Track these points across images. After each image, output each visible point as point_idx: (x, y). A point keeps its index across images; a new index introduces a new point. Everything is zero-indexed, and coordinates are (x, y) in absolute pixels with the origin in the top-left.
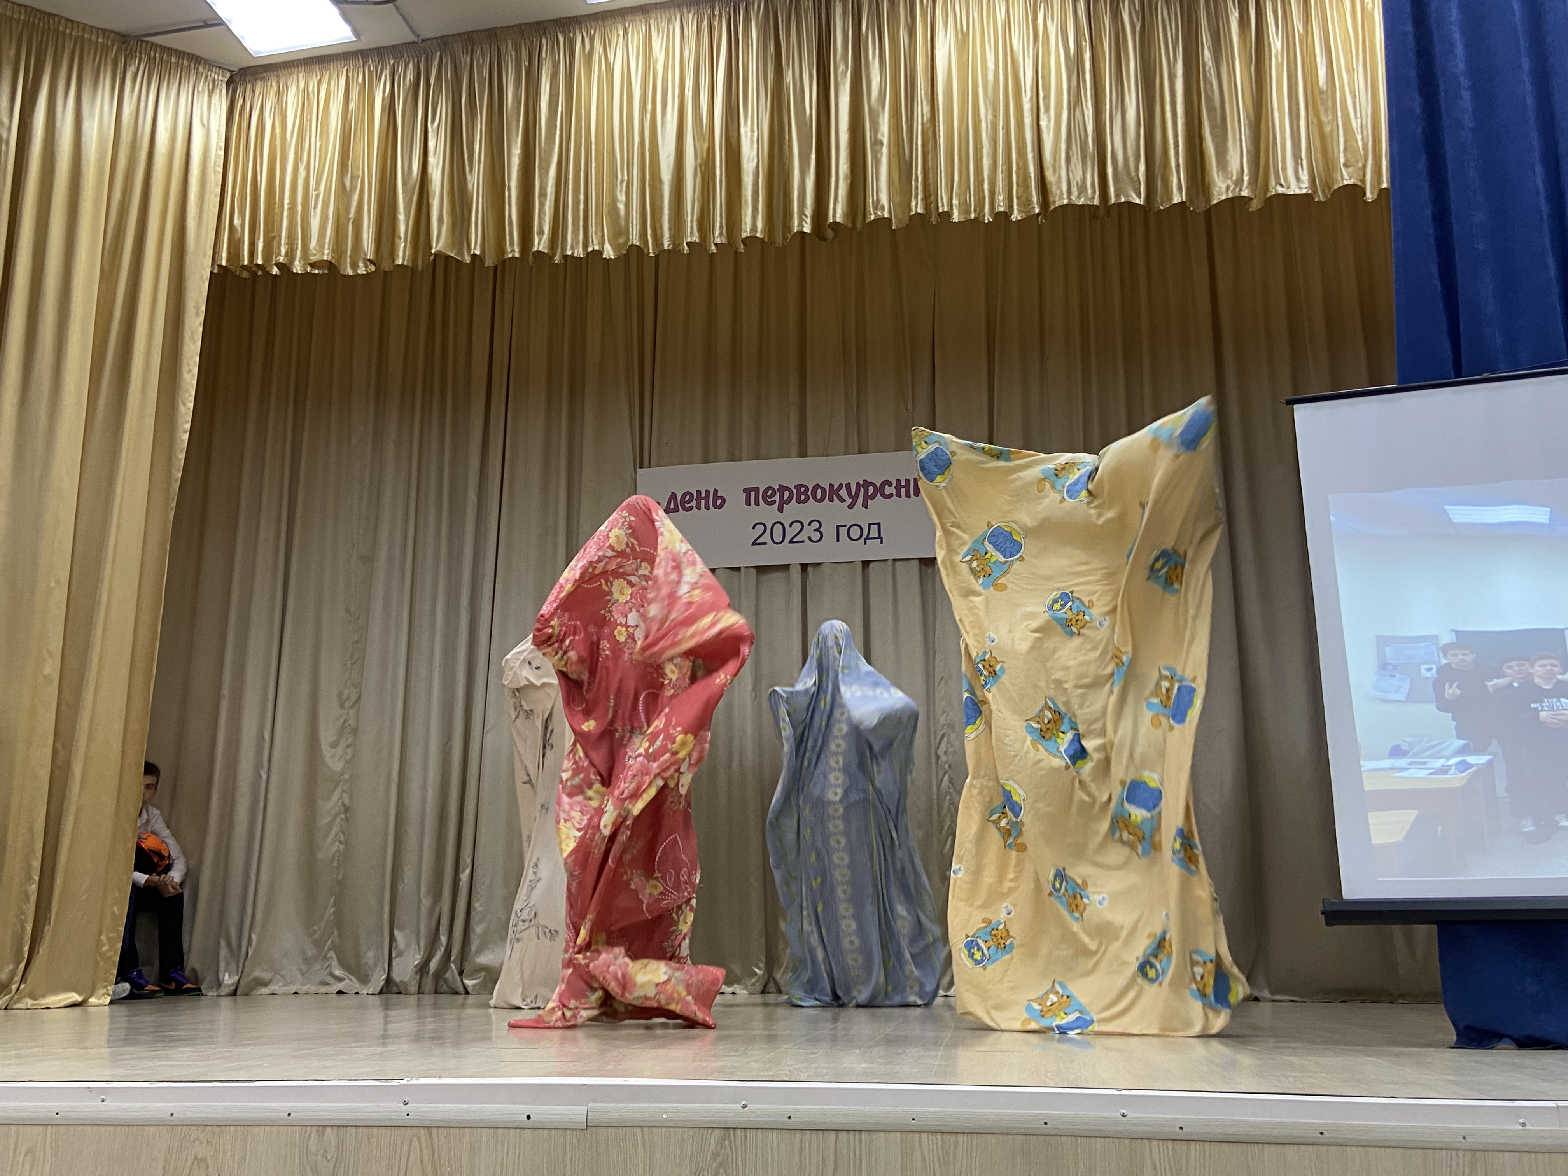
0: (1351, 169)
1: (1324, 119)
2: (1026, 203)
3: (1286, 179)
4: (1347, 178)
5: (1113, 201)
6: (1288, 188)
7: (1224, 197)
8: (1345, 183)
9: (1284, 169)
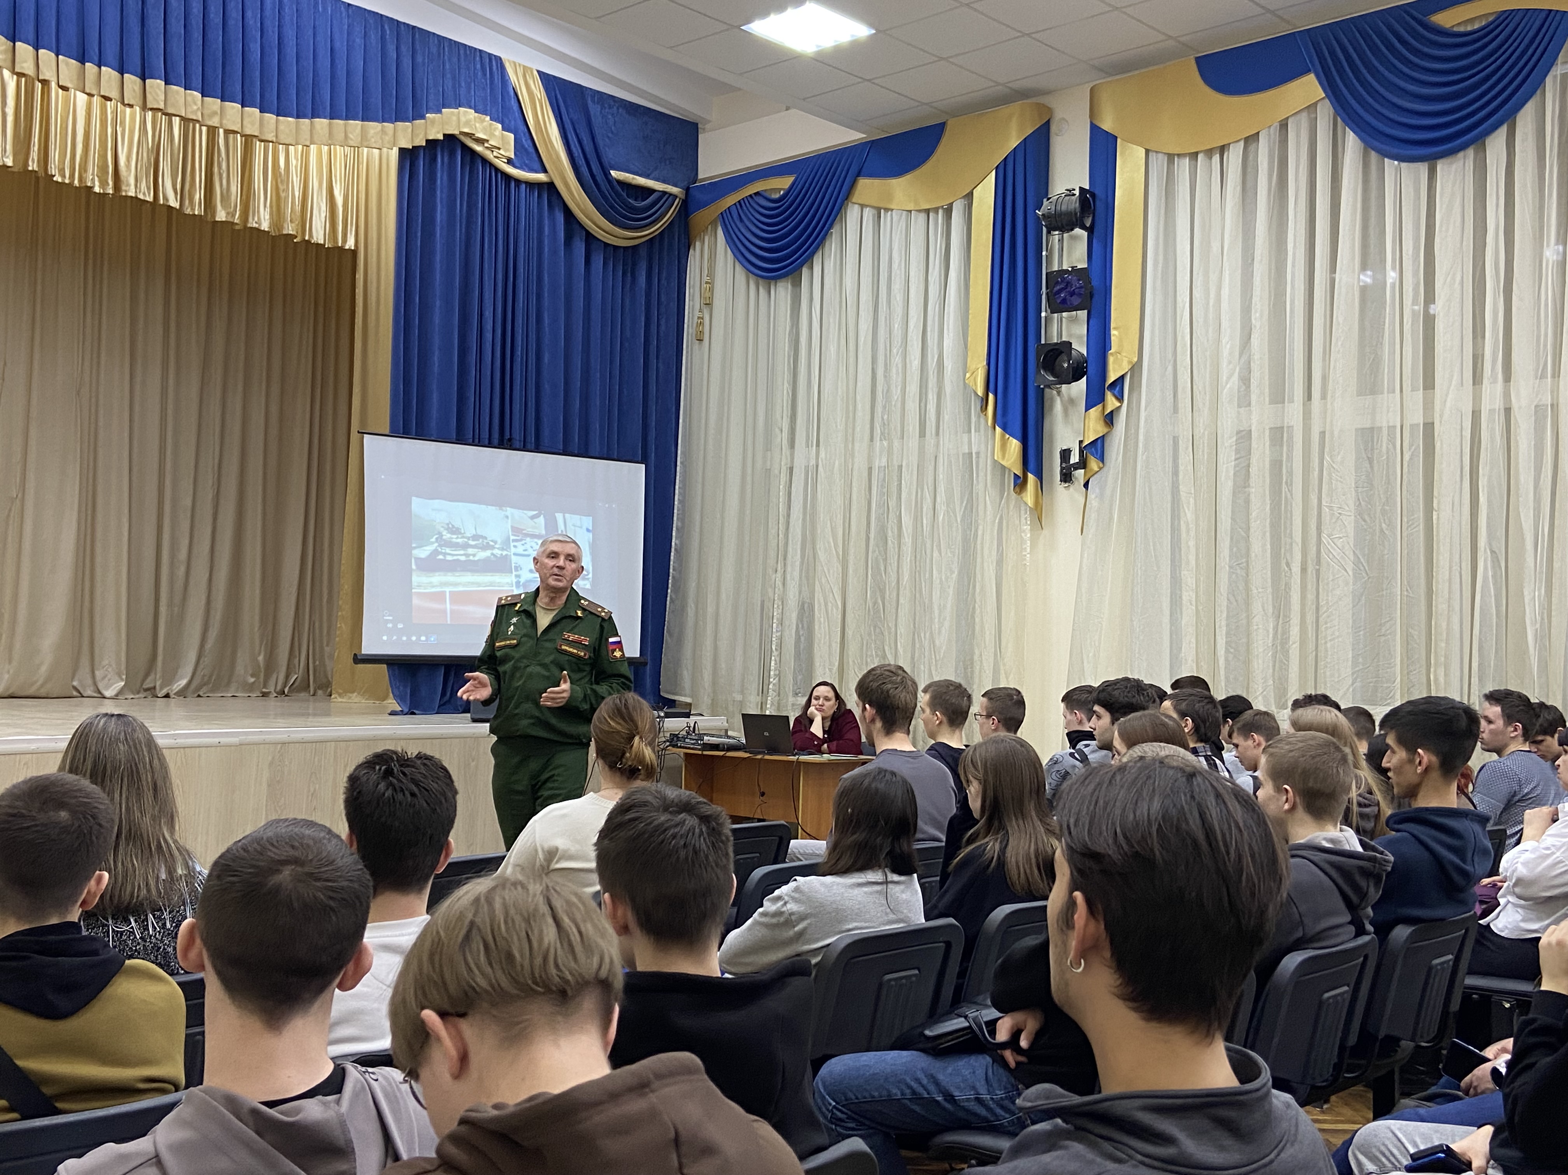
0: (293, 225)
1: (281, 187)
2: (104, 183)
3: (259, 218)
4: (289, 229)
5: (162, 202)
6: (260, 225)
7: (224, 219)
8: (291, 232)
9: (258, 212)
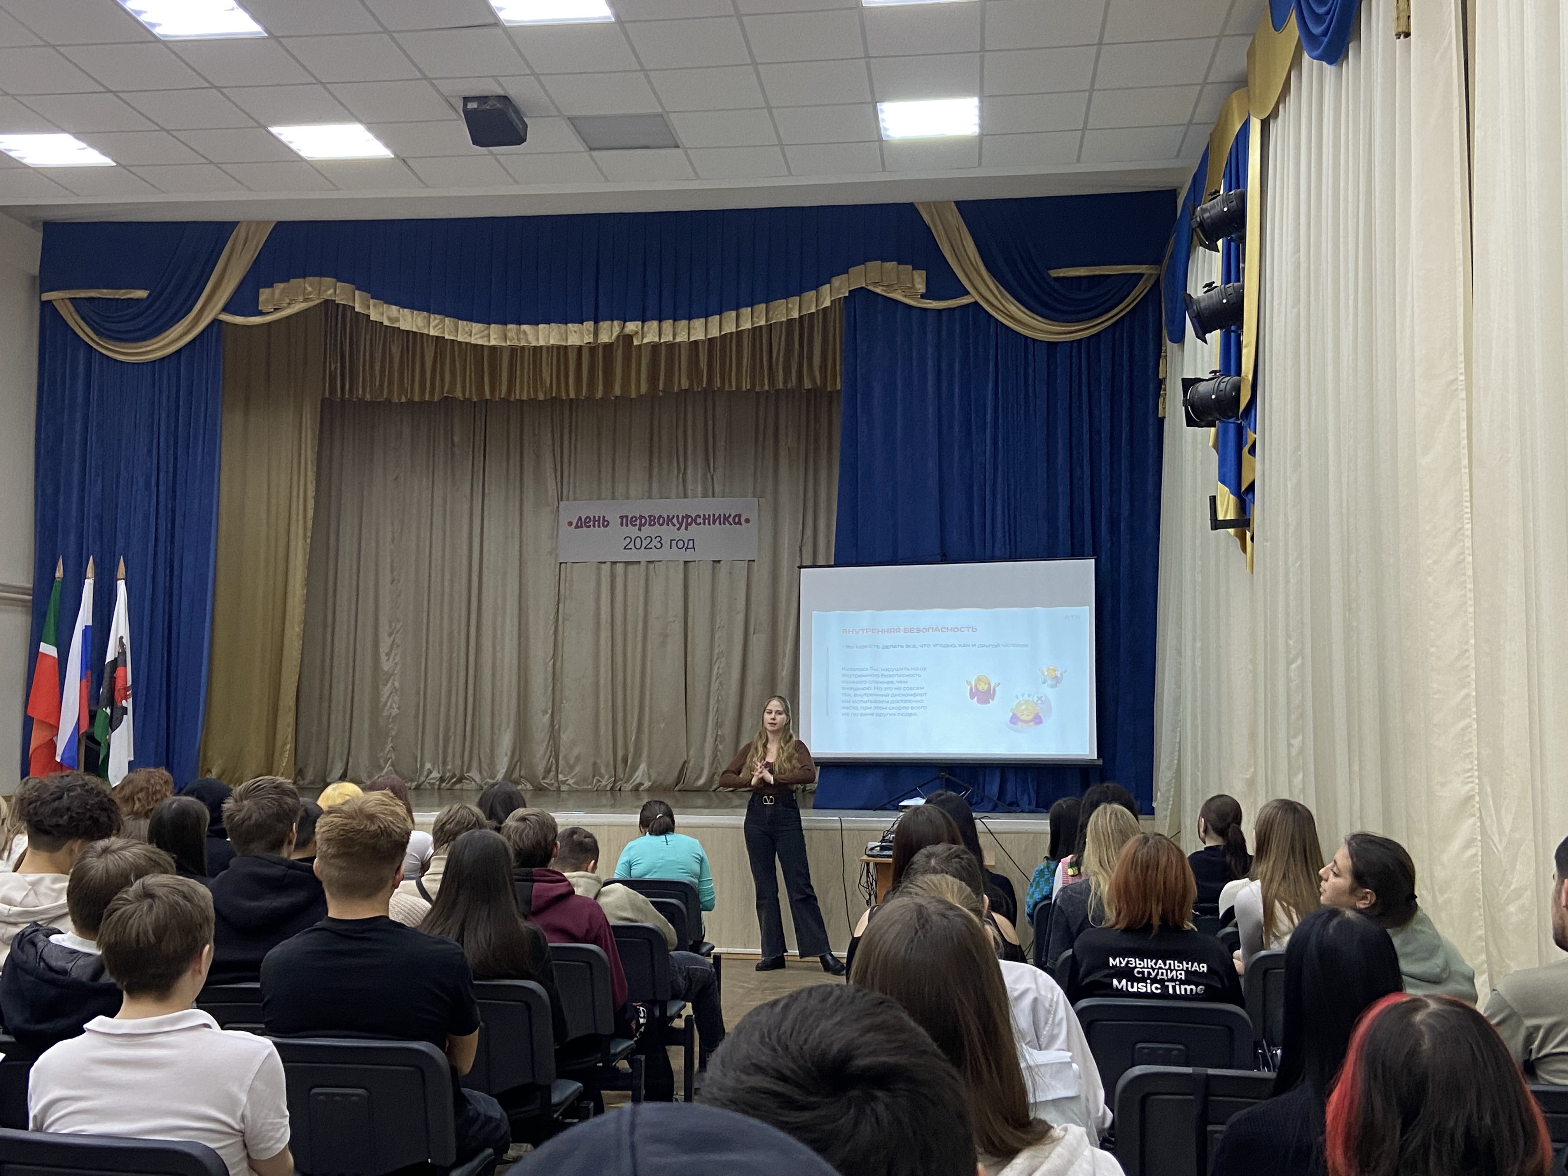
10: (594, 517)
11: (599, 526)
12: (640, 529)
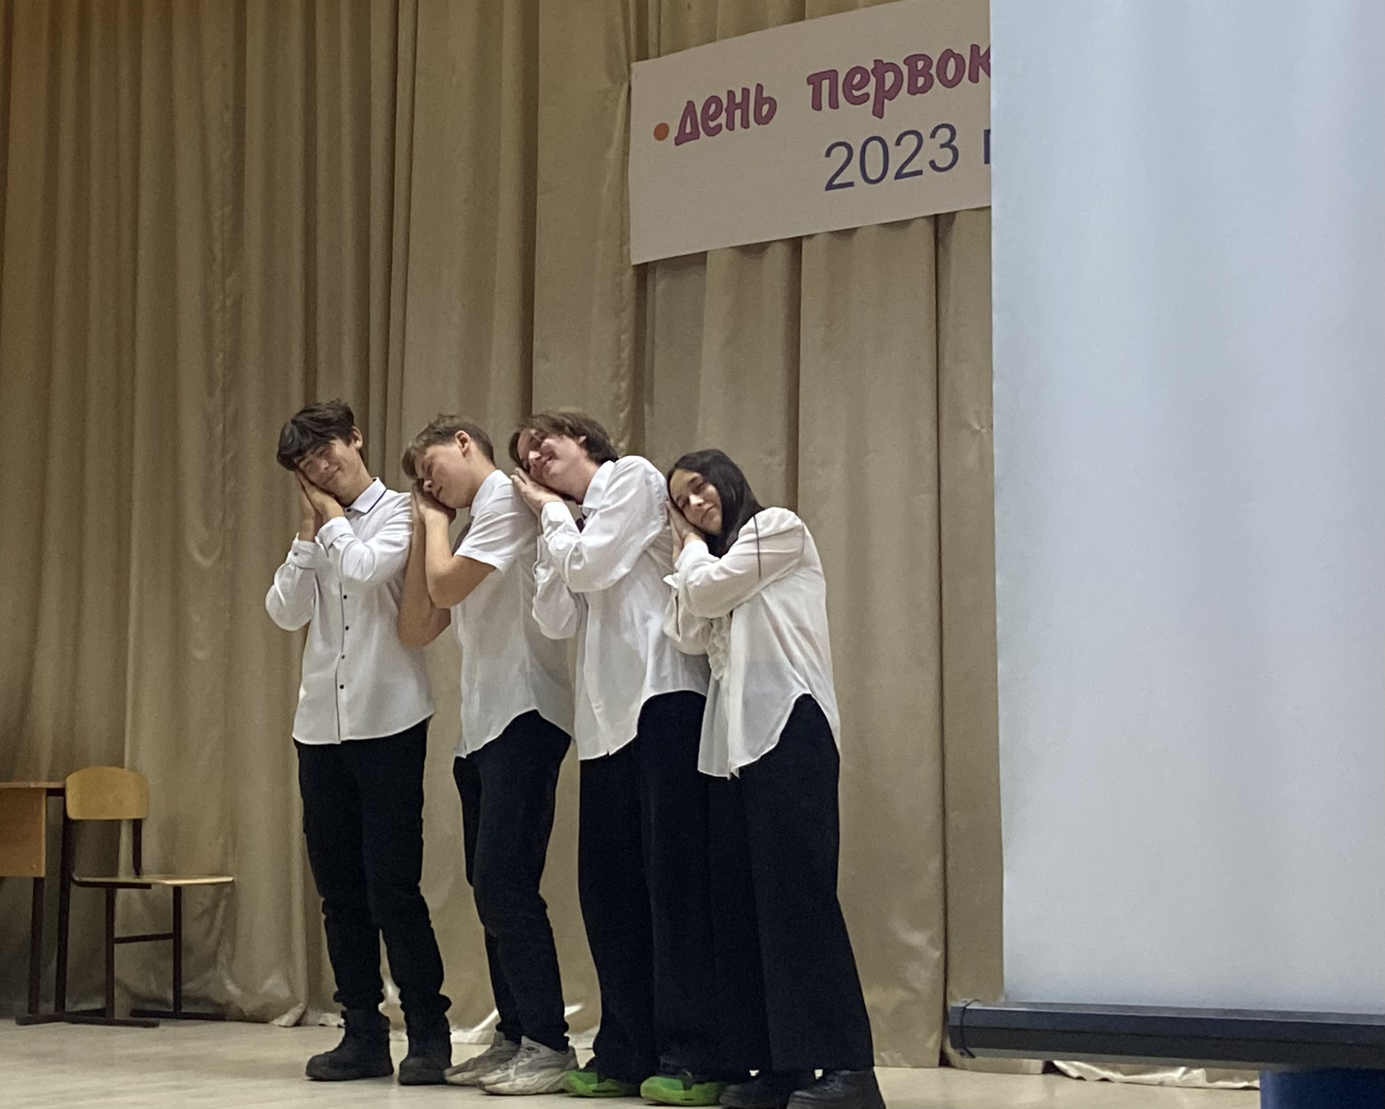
10: (731, 94)
11: (745, 124)
12: (878, 112)
